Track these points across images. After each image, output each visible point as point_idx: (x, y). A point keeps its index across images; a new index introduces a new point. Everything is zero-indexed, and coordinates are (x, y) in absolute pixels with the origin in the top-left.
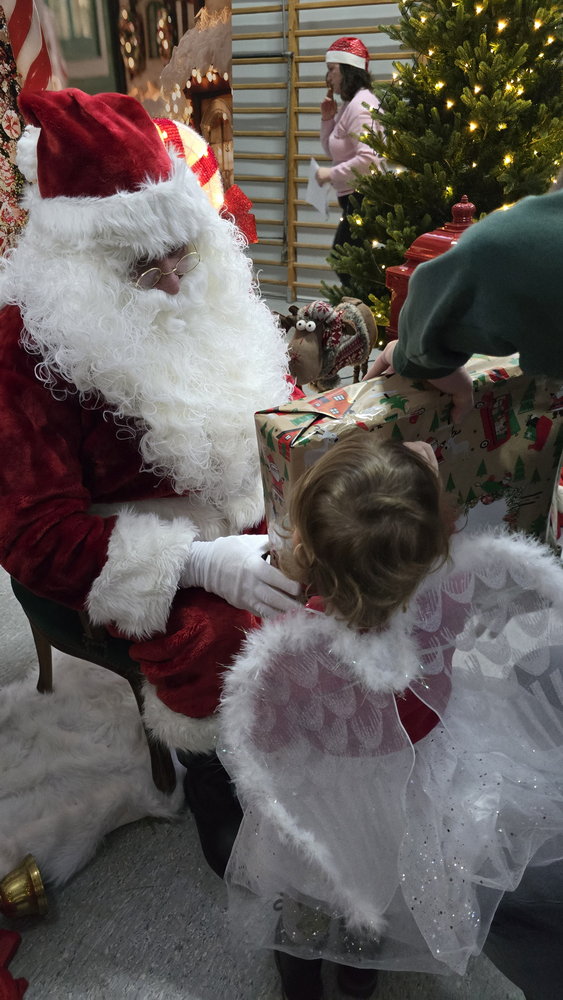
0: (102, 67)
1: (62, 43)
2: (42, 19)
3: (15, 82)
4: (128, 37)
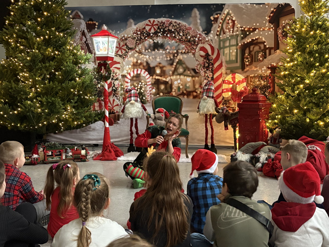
0: (238, 64)
1: (227, 62)
2: (222, 58)
3: (213, 69)
4: (247, 58)
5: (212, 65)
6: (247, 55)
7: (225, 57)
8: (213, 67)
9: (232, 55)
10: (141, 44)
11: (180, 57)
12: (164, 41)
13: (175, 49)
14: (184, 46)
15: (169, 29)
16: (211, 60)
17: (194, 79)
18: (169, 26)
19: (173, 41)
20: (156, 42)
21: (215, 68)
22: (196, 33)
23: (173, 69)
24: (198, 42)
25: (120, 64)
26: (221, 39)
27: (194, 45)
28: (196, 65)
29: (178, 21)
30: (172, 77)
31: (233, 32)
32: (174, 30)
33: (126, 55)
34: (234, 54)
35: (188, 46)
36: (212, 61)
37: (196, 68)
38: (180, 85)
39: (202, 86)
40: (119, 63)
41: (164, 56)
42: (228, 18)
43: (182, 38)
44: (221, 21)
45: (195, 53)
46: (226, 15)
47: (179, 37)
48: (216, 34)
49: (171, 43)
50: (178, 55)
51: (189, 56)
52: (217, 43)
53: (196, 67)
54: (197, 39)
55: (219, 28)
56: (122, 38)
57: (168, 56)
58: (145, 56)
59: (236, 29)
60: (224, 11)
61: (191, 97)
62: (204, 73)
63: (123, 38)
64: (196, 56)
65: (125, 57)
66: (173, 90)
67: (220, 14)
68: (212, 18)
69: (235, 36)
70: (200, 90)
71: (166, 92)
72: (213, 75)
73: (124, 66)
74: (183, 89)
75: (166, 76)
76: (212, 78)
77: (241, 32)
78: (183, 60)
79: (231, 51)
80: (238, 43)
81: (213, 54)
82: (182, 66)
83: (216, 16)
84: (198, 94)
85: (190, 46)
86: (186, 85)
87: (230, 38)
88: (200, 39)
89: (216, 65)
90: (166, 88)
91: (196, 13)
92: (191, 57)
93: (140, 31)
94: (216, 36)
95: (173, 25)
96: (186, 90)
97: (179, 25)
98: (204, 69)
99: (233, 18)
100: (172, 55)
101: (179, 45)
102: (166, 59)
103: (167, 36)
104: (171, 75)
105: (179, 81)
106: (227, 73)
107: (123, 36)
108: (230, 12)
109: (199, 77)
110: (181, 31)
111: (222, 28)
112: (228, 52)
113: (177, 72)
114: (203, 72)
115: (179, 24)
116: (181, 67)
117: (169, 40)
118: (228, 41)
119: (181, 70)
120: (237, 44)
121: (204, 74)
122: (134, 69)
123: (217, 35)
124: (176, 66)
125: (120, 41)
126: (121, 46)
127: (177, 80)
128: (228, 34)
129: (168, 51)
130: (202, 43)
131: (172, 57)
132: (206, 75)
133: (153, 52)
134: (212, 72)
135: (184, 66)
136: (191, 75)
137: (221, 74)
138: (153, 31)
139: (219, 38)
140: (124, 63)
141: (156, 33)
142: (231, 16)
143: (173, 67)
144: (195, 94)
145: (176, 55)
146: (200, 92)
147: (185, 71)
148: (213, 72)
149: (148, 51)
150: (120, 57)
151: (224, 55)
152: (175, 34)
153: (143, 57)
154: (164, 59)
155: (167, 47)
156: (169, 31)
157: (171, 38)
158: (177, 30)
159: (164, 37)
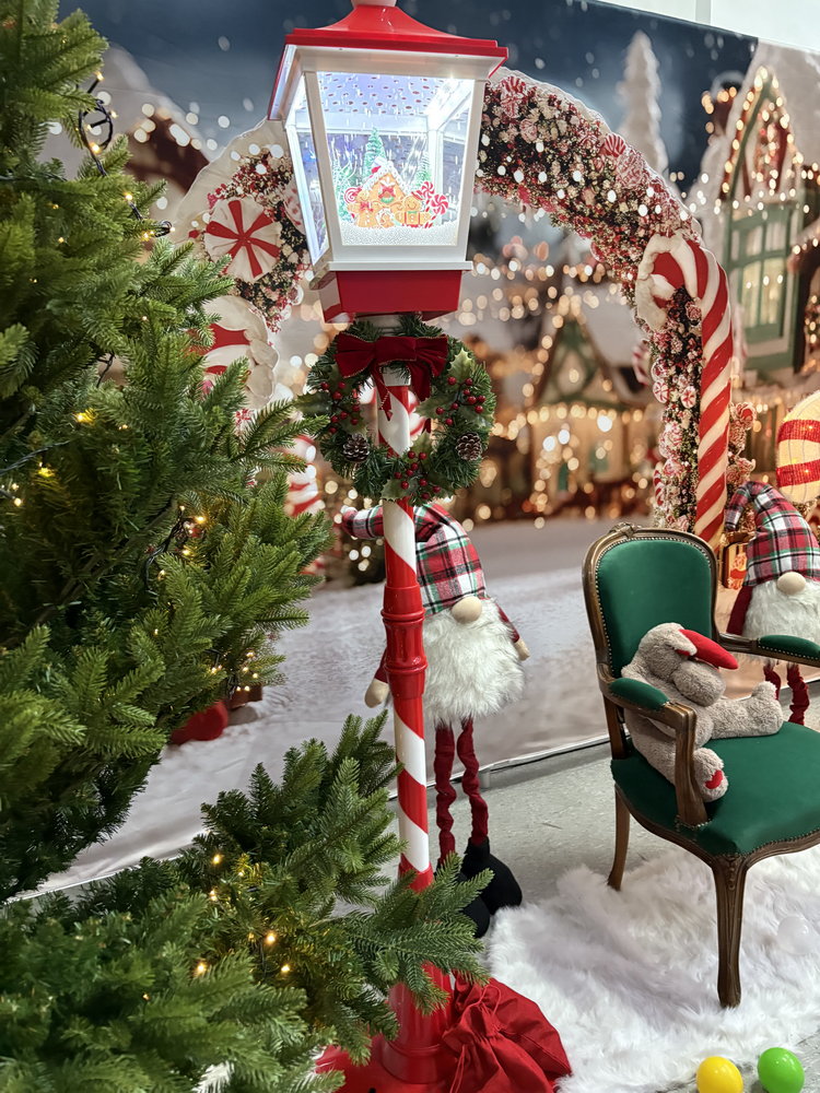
0: (783, 345)
1: (747, 331)
2: (733, 314)
3: (699, 365)
4: (814, 317)
5: (696, 350)
6: (814, 299)
7: (743, 309)
8: (700, 356)
9: (768, 299)
11: (571, 303)
12: (497, 209)
13: (546, 258)
14: (586, 244)
15: (518, 139)
16: (696, 323)
17: (625, 418)
18: (522, 118)
19: (541, 212)
21: (708, 360)
22: (641, 176)
23: (538, 370)
24: (647, 228)
25: (247, 342)
26: (737, 216)
27: (631, 240)
28: (636, 349)
29: (566, 97)
30: (533, 417)
31: (777, 190)
32: (545, 144)
33: (281, 285)
34: (774, 294)
35: (607, 244)
36: (696, 330)
37: (635, 361)
38: (568, 454)
39: (655, 453)
40: (238, 338)
41: (498, 295)
42: (765, 116)
43: (580, 199)
44: (740, 125)
45: (634, 287)
46: (758, 96)
47: (566, 193)
48: (717, 193)
49: (529, 225)
50: (560, 293)
51: (608, 299)
52: (721, 237)
53: (638, 356)
54: (643, 210)
55: (730, 159)
56: (253, 167)
57: (517, 299)
59: (788, 173)
60: (754, 77)
61: (614, 512)
62: (666, 387)
63: (261, 169)
64: (638, 299)
65: (274, 297)
66: (539, 485)
67: (738, 87)
68: (707, 103)
69: (782, 208)
70: (648, 472)
71: (506, 496)
72: (698, 398)
73: (275, 358)
74: (582, 476)
75: (506, 413)
76: (696, 409)
77: (802, 192)
78: (582, 322)
79: (766, 281)
80: (793, 242)
81: (704, 293)
82: (580, 356)
83: (723, 96)
84: (641, 494)
85: (613, 243)
86: (592, 453)
87: (765, 216)
88: (658, 210)
89: (710, 349)
90: (504, 477)
91: (642, 65)
92: (617, 305)
94: (718, 202)
95: (542, 117)
96: (592, 479)
97: (568, 120)
98: (666, 366)
99: (780, 116)
100: (533, 292)
101: (566, 235)
102: (503, 314)
103: (513, 180)
104: (529, 402)
105: (564, 436)
106: (748, 384)
107: (255, 150)
108: (775, 84)
109: (647, 411)
110: (578, 159)
111: (741, 166)
112: (756, 284)
113: (556, 385)
114: (662, 382)
115: (568, 115)
116: (572, 360)
117: (522, 204)
118: (759, 232)
119: (573, 376)
120: (789, 249)
121: (665, 394)
123: (722, 196)
124: (552, 352)
125: (240, 190)
126: (247, 226)
127: (554, 430)
128: (761, 194)
129: (514, 266)
130: (662, 234)
131: (534, 305)
132: (675, 396)
134: (696, 380)
135: (587, 351)
136: (613, 398)
137: (726, 392)
139: (729, 213)
140: (272, 338)
142: (776, 108)
143: (536, 361)
144: (628, 493)
145: (552, 292)
146: (651, 483)
147: (589, 379)
148: (700, 381)
150: (242, 295)
151: (740, 301)
152: (548, 169)
154: (496, 317)
155: (513, 248)
156: (519, 151)
157: (532, 191)
158: (557, 150)
159: (499, 184)
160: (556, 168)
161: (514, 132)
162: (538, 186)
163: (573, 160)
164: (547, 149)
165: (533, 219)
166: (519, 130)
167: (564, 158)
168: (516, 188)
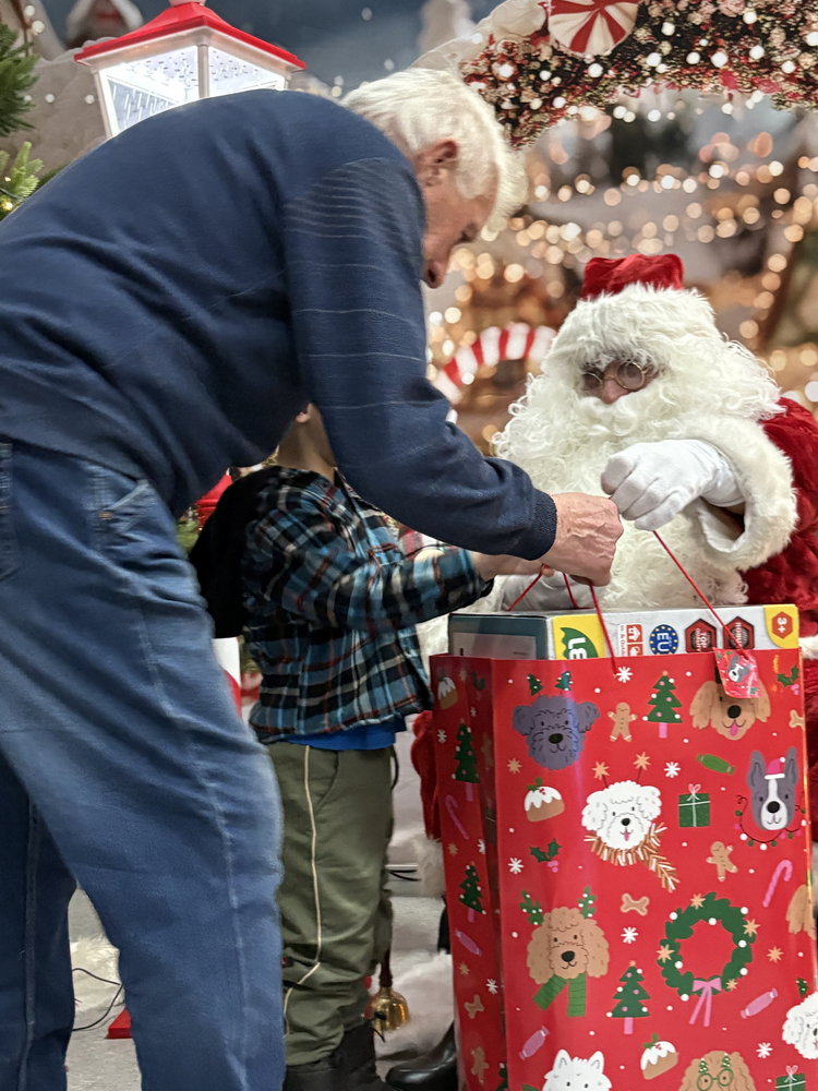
10: (526, 147)
11: (816, 205)
12: (689, 107)
13: (769, 151)
15: (717, 15)
19: (758, 96)
20: (629, 118)
23: (764, 301)
32: (759, 11)
41: (695, 211)
47: (796, 62)
49: (738, 117)
50: (795, 195)
57: (724, 213)
58: (553, 231)
93: (509, 57)
100: (749, 200)
101: (800, 117)
102: (705, 234)
103: (712, 66)
113: (798, 321)
122: (478, 330)
124: (786, 275)
129: (717, 171)
131: (752, 217)
133: (612, 196)
138: (601, 43)
141: (625, 58)
143: (761, 290)
145: (782, 196)
149: (575, 192)
152: (765, 39)
153: (543, 239)
154: (691, 239)
155: (716, 148)
156: (717, 30)
157: (741, 72)
158: (779, 15)
159: (690, 75)
160: (777, 37)
161: (710, 9)
162: (749, 64)
163: (804, 20)
164: (762, 16)
165: (745, 108)
166: (716, 5)
167: (791, 22)
168: (715, 74)
